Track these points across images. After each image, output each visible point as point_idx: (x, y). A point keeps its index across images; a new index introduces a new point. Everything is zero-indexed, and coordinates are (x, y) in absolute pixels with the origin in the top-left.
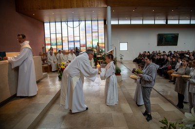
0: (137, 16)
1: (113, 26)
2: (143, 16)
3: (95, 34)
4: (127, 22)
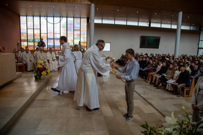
1: (97, 25)
2: (127, 17)
4: (111, 22)
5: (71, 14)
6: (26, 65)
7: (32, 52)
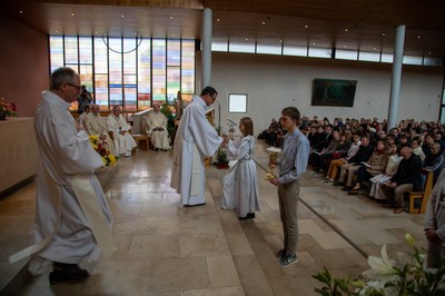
0: (269, 37)
1: (217, 56)
2: (283, 37)
3: (173, 72)
4: (248, 49)
5: (160, 31)
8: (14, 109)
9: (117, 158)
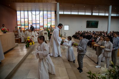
0: (74, 10)
4: (69, 13)
5: (45, 9)
6: (20, 39)
7: (24, 31)
8: (8, 30)
9: (35, 43)
